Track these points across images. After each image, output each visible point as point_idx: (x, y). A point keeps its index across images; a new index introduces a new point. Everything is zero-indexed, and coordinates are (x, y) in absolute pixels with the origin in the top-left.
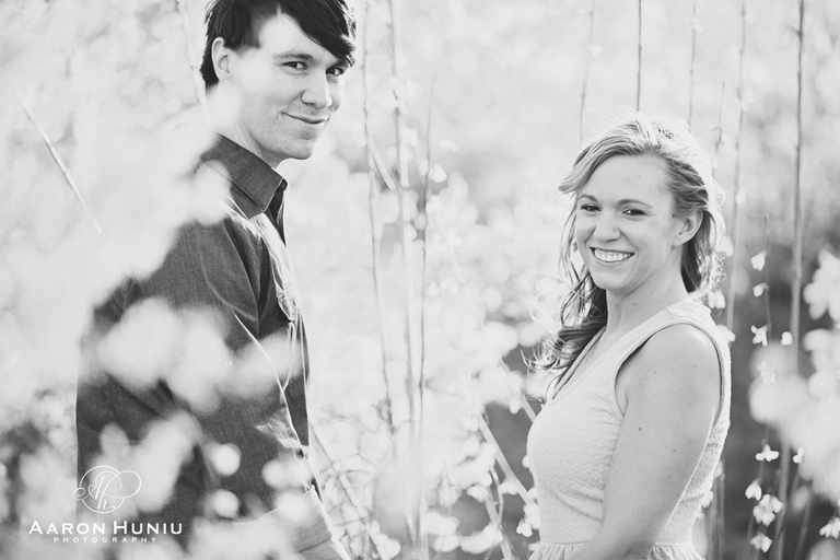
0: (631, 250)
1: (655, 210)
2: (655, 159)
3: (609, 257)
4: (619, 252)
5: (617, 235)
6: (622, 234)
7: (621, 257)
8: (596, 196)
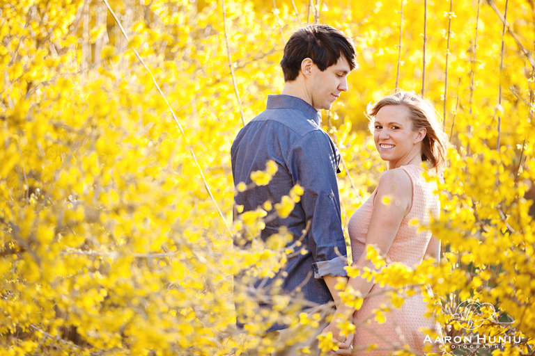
0: (394, 144)
1: (404, 126)
2: (404, 107)
3: (386, 147)
4: (389, 145)
5: (388, 137)
6: (390, 137)
7: (390, 146)
8: (380, 122)
